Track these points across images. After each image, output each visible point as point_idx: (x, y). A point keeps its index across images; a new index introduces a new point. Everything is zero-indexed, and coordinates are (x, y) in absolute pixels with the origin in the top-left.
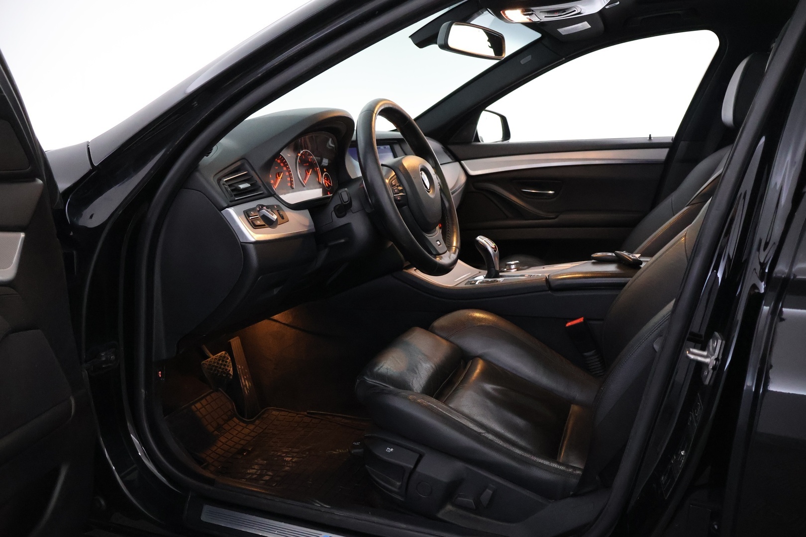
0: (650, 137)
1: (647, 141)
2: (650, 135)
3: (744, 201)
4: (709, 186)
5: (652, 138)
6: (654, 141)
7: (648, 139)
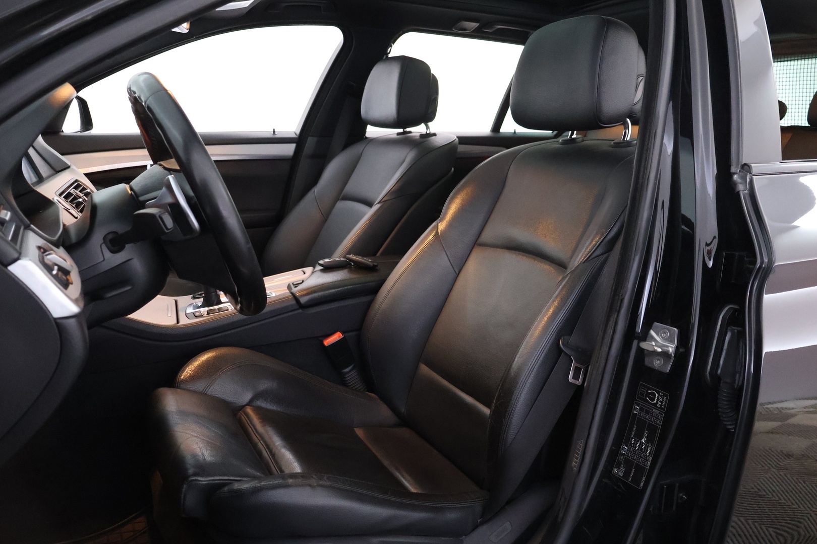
0: (274, 132)
1: (270, 135)
2: (274, 129)
3: (664, 211)
4: (396, 186)
5: (276, 133)
6: (278, 135)
7: (272, 133)
